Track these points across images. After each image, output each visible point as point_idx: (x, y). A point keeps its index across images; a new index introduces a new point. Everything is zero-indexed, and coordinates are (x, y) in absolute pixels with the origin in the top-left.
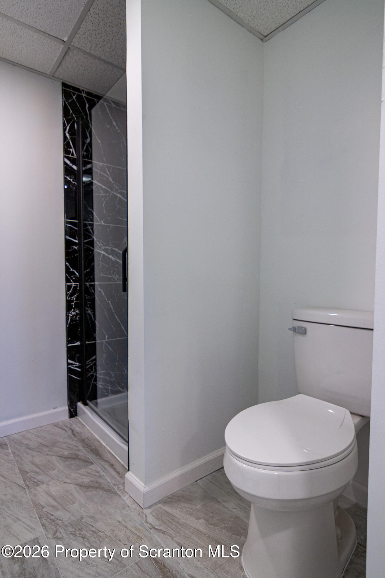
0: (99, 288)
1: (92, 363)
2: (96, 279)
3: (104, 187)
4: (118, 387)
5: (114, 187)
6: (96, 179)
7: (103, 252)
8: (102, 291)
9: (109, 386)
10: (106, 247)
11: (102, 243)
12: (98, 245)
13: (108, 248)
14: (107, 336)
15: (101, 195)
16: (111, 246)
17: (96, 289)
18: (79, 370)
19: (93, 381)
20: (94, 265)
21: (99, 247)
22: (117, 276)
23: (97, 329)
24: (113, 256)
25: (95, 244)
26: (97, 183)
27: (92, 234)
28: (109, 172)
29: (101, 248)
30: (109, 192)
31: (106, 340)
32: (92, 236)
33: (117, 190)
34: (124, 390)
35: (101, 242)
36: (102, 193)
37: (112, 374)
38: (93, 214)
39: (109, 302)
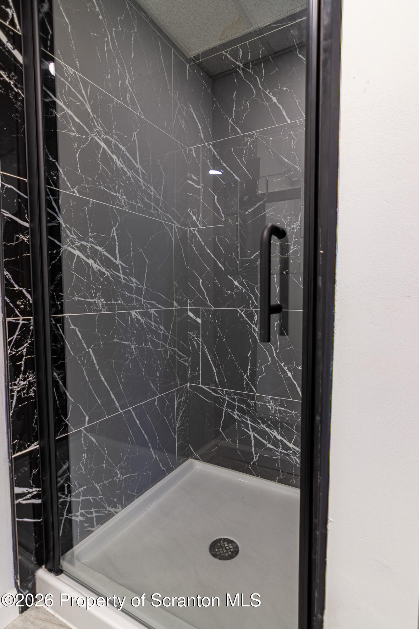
0: (72, 325)
1: (62, 480)
2: (66, 307)
3: (77, 120)
4: (108, 508)
5: (95, 127)
6: (63, 99)
7: (77, 253)
8: (77, 329)
9: (94, 512)
10: (83, 243)
11: (76, 234)
12: (68, 236)
13: (85, 244)
14: (87, 418)
15: (73, 134)
16: (92, 242)
17: (66, 327)
18: (39, 501)
19: (65, 514)
20: (61, 278)
21: (71, 241)
22: (102, 300)
23: (70, 407)
24: (95, 262)
25: (63, 235)
26: (64, 107)
27: (56, 213)
28: (86, 93)
29: (73, 244)
30: (87, 134)
31: (87, 426)
32: (58, 217)
33: (99, 133)
34: (116, 510)
35: (74, 231)
36: (74, 132)
37: (98, 487)
38: (57, 170)
39: (90, 350)
